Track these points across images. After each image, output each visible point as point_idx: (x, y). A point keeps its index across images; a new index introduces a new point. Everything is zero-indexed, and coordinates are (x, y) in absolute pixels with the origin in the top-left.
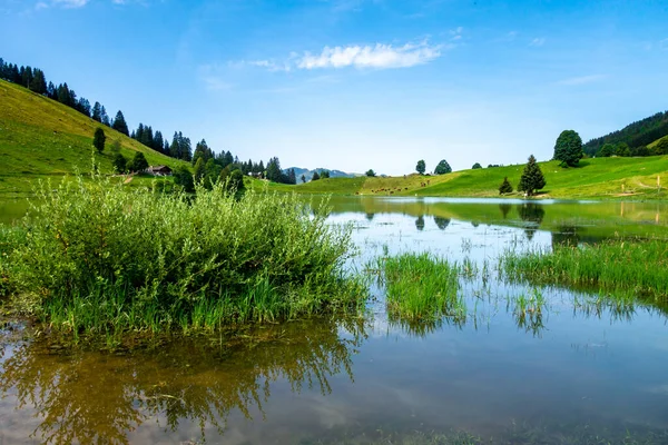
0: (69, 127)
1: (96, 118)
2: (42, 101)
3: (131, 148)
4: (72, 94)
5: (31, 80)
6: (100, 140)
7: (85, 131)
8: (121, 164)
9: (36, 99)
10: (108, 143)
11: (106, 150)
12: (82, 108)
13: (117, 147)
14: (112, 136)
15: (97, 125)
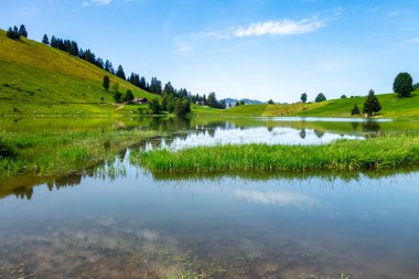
0: (90, 75)
1: (107, 70)
2: (75, 60)
3: (124, 87)
4: (93, 56)
5: (69, 48)
6: (106, 82)
7: (96, 76)
8: (118, 98)
9: (72, 59)
10: (111, 85)
11: (110, 89)
12: (98, 64)
13: (116, 87)
14: (114, 80)
15: (107, 73)
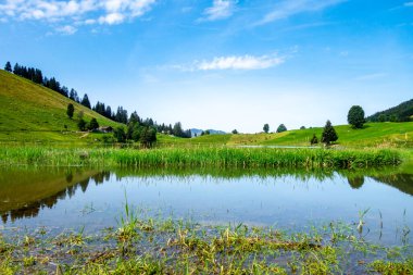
0: (54, 103)
1: (72, 98)
2: (39, 88)
3: (89, 115)
4: (58, 84)
5: (34, 76)
6: (71, 109)
7: (61, 104)
8: (82, 126)
9: (36, 86)
10: (76, 113)
11: (75, 117)
12: (63, 92)
13: (81, 114)
14: (78, 108)
15: (71, 102)
